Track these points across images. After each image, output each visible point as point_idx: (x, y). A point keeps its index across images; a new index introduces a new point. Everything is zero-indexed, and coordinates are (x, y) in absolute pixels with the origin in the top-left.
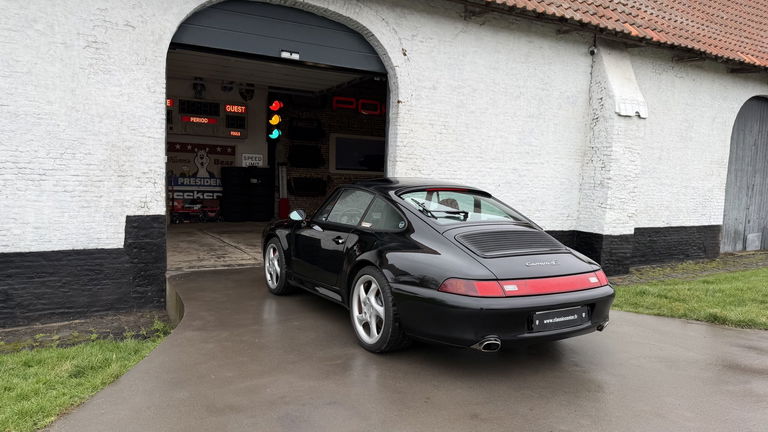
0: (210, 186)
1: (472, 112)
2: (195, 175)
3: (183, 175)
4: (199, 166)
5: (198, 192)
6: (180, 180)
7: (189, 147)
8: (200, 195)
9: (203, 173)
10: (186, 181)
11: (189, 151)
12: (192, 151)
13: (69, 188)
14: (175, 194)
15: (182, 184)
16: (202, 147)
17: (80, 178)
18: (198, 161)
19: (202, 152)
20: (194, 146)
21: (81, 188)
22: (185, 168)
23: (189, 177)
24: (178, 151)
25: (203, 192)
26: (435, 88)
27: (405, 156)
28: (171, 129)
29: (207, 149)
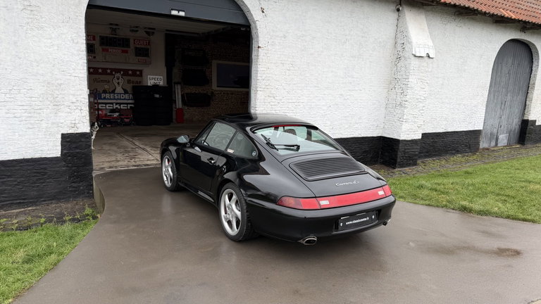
0: (125, 99)
1: (312, 54)
2: (113, 92)
3: (105, 92)
4: (116, 85)
5: (116, 104)
6: (103, 96)
7: (109, 71)
8: (117, 106)
9: (119, 90)
10: (107, 96)
11: (109, 74)
12: (111, 74)
13: (18, 115)
14: (100, 105)
15: (105, 98)
16: (118, 71)
17: (25, 107)
18: (115, 81)
19: (118, 75)
20: (112, 70)
21: (26, 114)
22: (106, 87)
23: (110, 93)
24: (100, 74)
25: (120, 104)
26: (285, 37)
27: (264, 87)
28: (95, 57)
29: (122, 73)
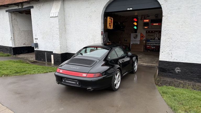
0: (158, 42)
2: (154, 39)
3: (151, 39)
4: (156, 36)
5: (155, 43)
6: (150, 40)
7: (153, 32)
9: (156, 38)
12: (154, 33)
14: (149, 44)
15: (151, 41)
18: (155, 35)
20: (155, 31)
22: (152, 37)
23: (153, 40)
24: (150, 33)
25: (156, 44)
28: (148, 27)
29: (158, 32)
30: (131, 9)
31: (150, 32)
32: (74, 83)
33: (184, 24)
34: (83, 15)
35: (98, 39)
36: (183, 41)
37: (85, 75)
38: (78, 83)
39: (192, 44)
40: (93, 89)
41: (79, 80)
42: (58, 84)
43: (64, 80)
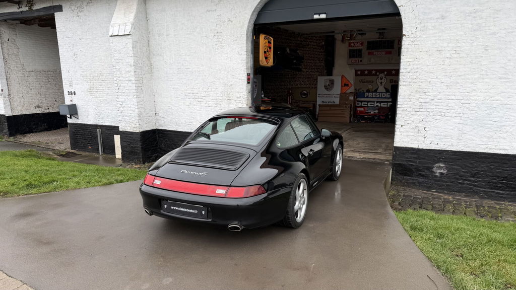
0: (385, 98)
2: (376, 91)
3: (368, 91)
4: (379, 84)
5: (377, 102)
6: (366, 94)
7: (374, 72)
8: (378, 104)
9: (381, 89)
10: (370, 95)
11: (373, 75)
12: (376, 75)
13: (210, 105)
14: (363, 103)
15: (367, 97)
16: (382, 71)
17: (214, 100)
18: (379, 81)
19: (382, 75)
20: (377, 71)
21: (214, 105)
22: (370, 87)
23: (372, 92)
24: (366, 75)
25: (381, 102)
27: (409, 80)
28: (361, 61)
29: (386, 73)
30: (323, 16)
31: (366, 72)
32: (193, 211)
33: (456, 56)
34: (198, 30)
35: (239, 92)
36: (453, 98)
37: (221, 191)
38: (203, 212)
39: (474, 105)
40: (243, 227)
41: (206, 206)
42: (151, 215)
43: (166, 206)
